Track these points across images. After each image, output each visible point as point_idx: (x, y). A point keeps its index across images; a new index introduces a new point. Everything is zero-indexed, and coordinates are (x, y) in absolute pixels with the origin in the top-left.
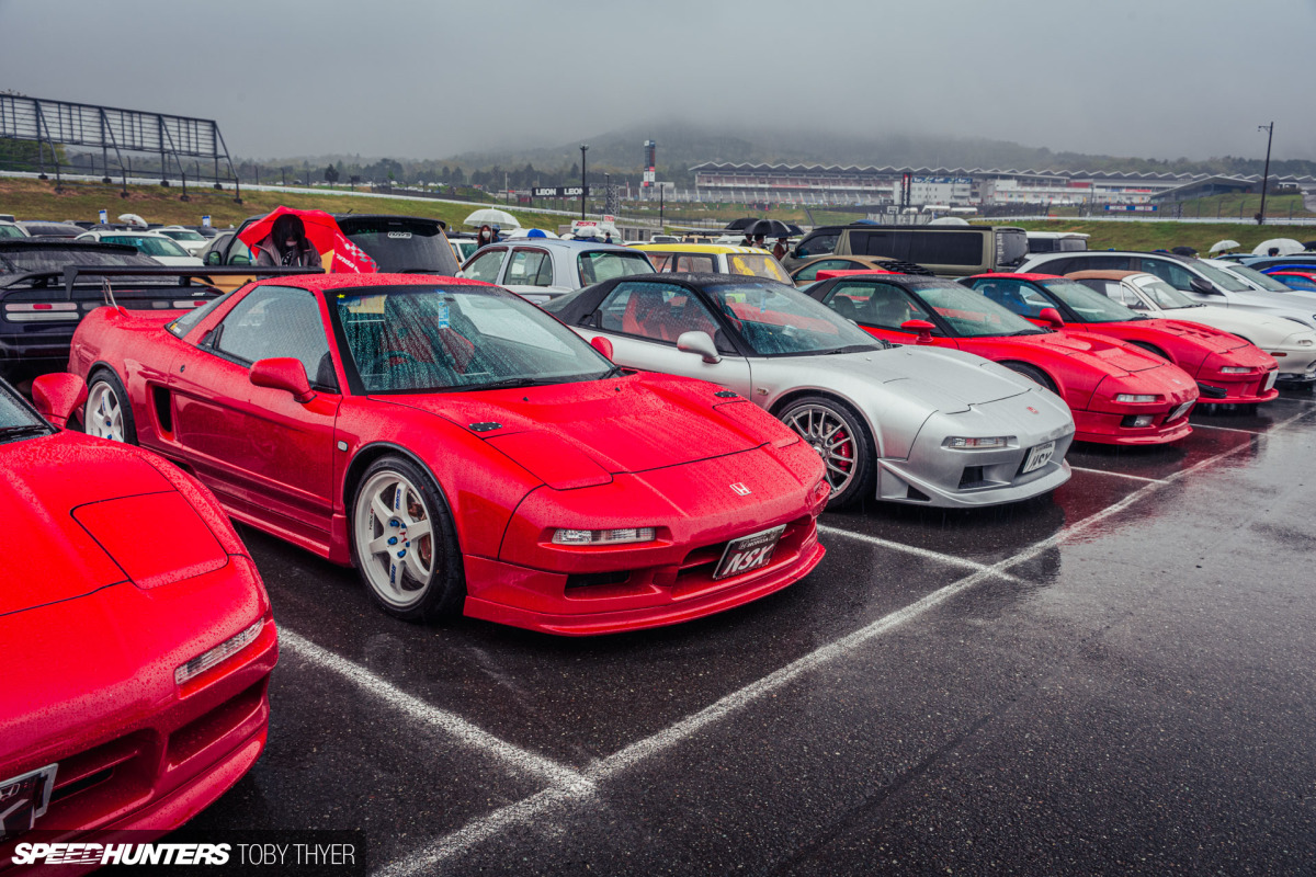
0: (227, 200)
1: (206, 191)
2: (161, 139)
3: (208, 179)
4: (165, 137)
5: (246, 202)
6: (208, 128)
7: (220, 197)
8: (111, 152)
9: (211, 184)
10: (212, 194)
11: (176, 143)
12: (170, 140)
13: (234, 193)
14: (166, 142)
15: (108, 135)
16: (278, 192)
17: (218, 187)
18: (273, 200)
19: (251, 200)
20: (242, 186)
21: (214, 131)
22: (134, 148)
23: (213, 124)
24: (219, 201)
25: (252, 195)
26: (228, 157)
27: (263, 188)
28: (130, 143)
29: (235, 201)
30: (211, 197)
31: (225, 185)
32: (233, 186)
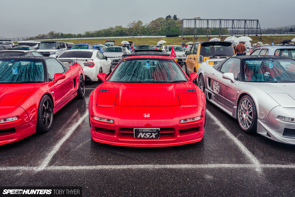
0: (258, 39)
1: (253, 37)
2: (245, 25)
3: (255, 34)
4: (246, 25)
5: (263, 39)
6: (256, 22)
7: (257, 38)
8: (234, 29)
9: (255, 35)
10: (255, 37)
11: (248, 26)
12: (247, 25)
13: (260, 37)
14: (246, 26)
15: (234, 26)
16: (272, 36)
17: (257, 36)
18: (270, 38)
19: (264, 38)
20: (262, 35)
21: (258, 22)
22: (239, 28)
23: (258, 21)
24: (256, 39)
25: (264, 37)
26: (260, 28)
27: (268, 35)
28: (238, 27)
29: (260, 39)
30: (254, 38)
31: (258, 35)
32: (260, 35)
